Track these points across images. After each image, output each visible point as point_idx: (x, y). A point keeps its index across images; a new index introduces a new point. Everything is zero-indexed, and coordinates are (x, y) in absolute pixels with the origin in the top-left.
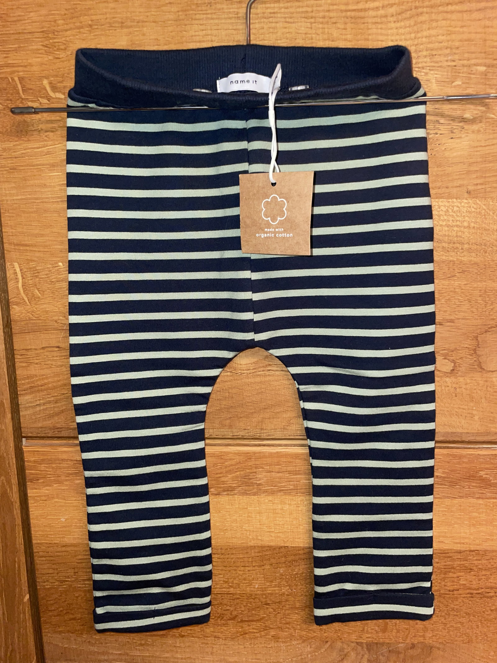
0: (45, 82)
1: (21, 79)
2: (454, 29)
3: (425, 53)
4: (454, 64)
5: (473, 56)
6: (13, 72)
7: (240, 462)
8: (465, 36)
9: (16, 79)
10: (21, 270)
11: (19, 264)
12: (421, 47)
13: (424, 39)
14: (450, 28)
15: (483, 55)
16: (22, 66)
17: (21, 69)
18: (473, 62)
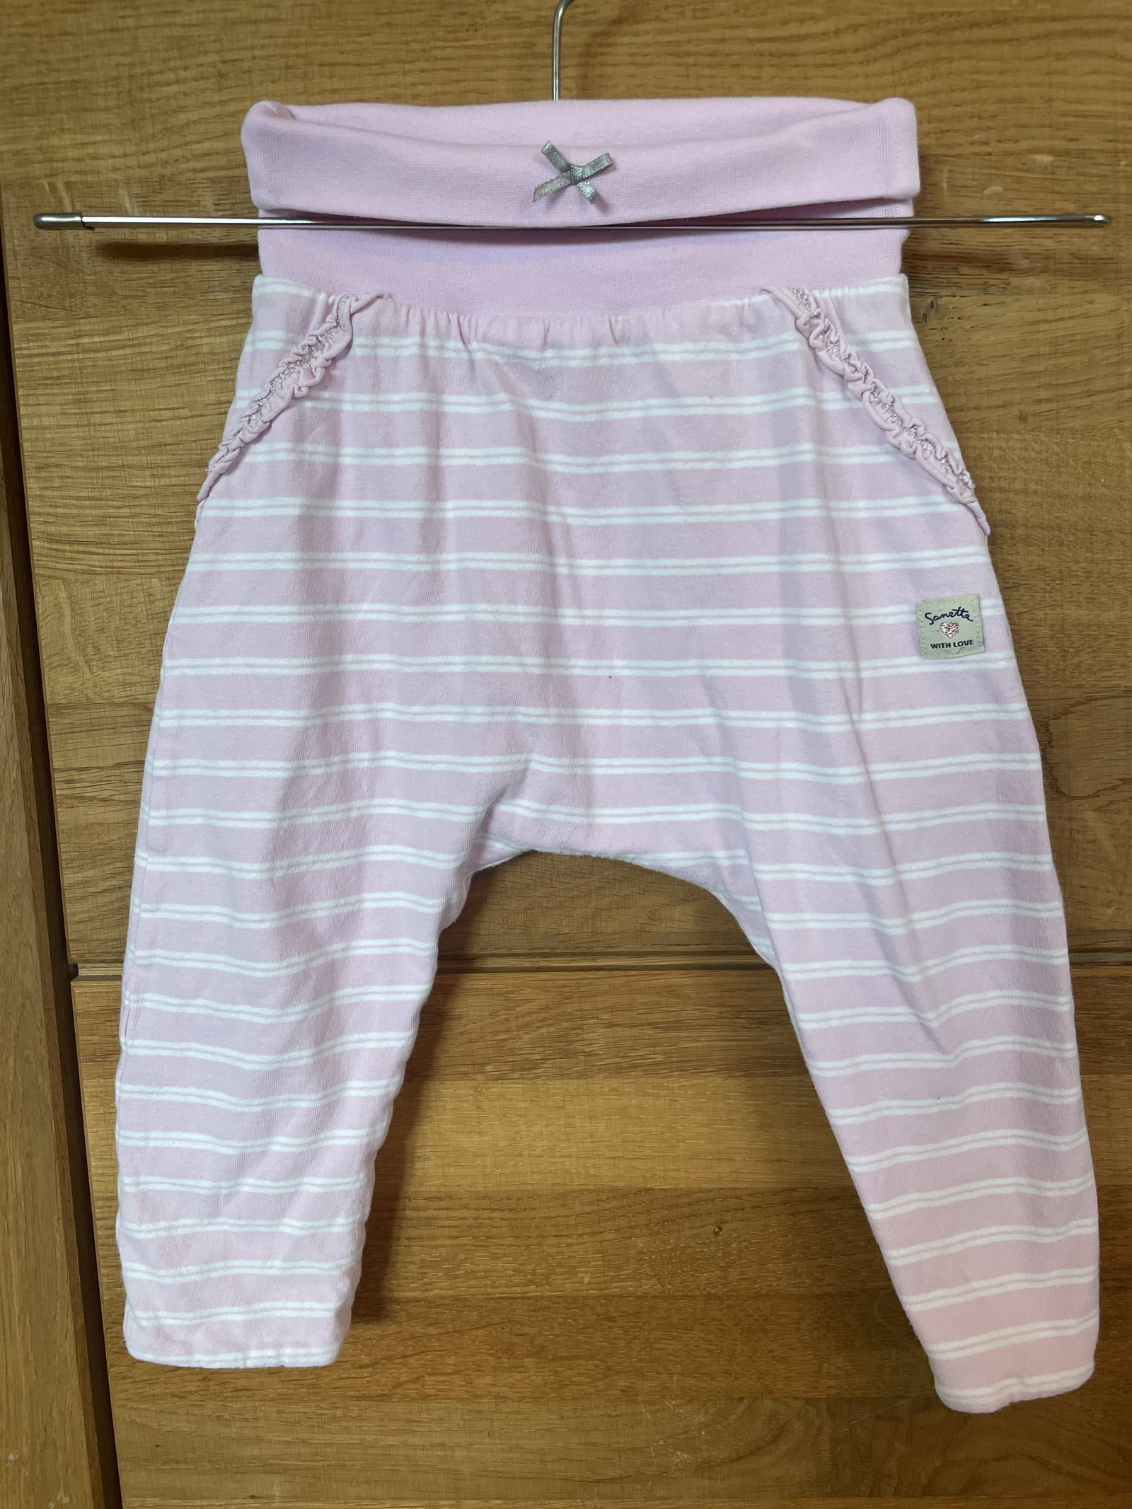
0: (123, 192)
2: (984, 78)
4: (986, 149)
6: (53, 174)
7: (548, 1007)
8: (1009, 93)
9: (60, 186)
10: (71, 597)
11: (67, 584)
14: (976, 76)
15: (1046, 131)
16: (74, 160)
17: (70, 164)
18: (1025, 145)
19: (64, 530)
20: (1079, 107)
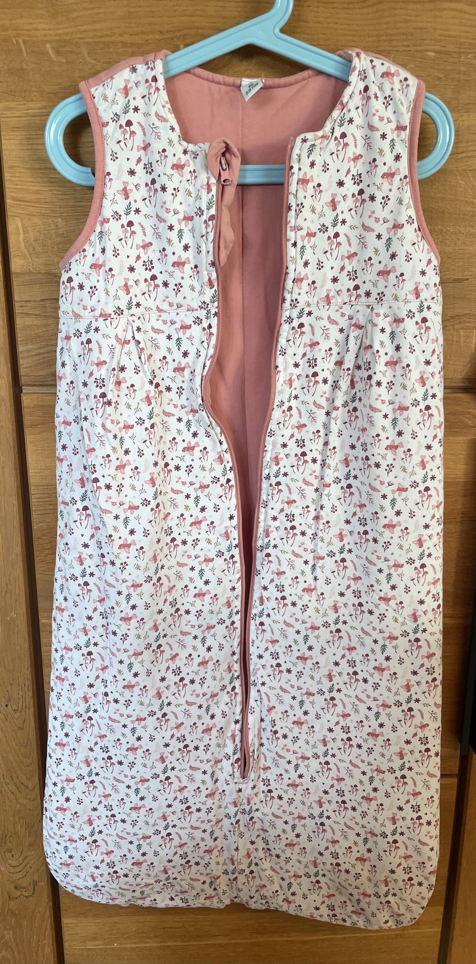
0: (48, 46)
1: (24, 41)
2: (409, 18)
3: (385, 38)
4: (409, 49)
5: (426, 42)
6: (18, 36)
8: (420, 25)
9: (21, 41)
10: (23, 225)
11: (22, 220)
12: (382, 32)
13: (384, 26)
14: (406, 17)
15: (433, 42)
16: (27, 30)
17: (25, 32)
18: (424, 48)
19: (20, 195)
20: (447, 33)
